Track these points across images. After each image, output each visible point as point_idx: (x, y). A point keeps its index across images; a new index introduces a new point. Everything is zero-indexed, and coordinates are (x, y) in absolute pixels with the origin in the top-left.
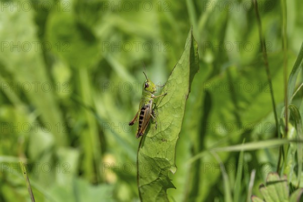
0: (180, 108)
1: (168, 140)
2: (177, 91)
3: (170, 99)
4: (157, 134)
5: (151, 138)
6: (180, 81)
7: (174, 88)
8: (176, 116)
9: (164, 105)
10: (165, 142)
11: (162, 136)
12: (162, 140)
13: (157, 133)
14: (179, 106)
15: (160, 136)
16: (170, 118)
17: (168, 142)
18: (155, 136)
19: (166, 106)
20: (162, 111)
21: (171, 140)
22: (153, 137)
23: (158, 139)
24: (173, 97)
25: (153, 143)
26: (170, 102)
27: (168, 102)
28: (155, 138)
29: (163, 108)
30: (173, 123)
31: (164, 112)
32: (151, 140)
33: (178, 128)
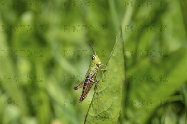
0: (118, 91)
1: (110, 117)
2: (114, 78)
3: (109, 85)
4: (100, 114)
5: (95, 117)
6: (116, 70)
7: (112, 76)
8: (116, 98)
9: (104, 90)
10: (108, 119)
11: (105, 114)
12: (105, 118)
13: (100, 112)
14: (118, 90)
15: (103, 114)
16: (110, 100)
17: (110, 119)
18: (99, 115)
19: (106, 91)
20: (102, 95)
21: (113, 118)
22: (97, 116)
23: (101, 117)
24: (111, 83)
25: (97, 121)
26: (109, 87)
27: (108, 87)
28: (98, 117)
29: (103, 92)
30: (113, 104)
31: (104, 96)
32: (95, 118)
33: (118, 107)
